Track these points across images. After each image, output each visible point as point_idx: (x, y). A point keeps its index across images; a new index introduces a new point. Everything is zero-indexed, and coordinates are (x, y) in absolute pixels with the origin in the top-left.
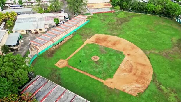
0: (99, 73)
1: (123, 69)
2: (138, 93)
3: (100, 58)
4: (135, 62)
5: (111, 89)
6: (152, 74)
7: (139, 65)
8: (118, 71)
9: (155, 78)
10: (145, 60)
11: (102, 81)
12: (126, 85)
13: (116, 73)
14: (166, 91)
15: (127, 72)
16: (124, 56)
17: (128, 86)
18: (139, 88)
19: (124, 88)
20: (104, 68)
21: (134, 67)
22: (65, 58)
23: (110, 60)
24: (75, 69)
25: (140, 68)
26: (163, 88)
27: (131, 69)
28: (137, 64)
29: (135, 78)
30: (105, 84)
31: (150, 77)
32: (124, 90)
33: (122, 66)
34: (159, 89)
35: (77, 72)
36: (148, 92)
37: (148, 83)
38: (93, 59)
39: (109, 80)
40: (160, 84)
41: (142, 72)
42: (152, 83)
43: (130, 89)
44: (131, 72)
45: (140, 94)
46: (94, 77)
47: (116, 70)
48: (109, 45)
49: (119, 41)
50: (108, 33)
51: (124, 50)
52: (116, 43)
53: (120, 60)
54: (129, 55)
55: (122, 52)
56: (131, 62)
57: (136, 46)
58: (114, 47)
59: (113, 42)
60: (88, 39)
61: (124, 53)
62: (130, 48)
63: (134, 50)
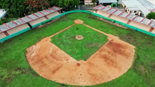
1: (58, 51)
2: (27, 51)
4: (62, 65)
6: (38, 72)
7: (57, 67)
9: (32, 73)
10: (63, 79)
12: (39, 47)
14: (13, 73)
15: (52, 52)
16: (77, 59)
17: (37, 48)
18: (31, 54)
19: (37, 46)
20: (65, 40)
21: (55, 61)
23: (74, 46)
24: (69, 27)
25: (52, 66)
26: (17, 72)
27: (54, 58)
28: (59, 66)
31: (36, 68)
32: (36, 45)
33: (61, 52)
34: (19, 69)
37: (31, 63)
38: (79, 36)
39: (50, 40)
40: (22, 72)
41: (45, 65)
42: (28, 66)
43: (34, 48)
44: (51, 56)
45: (25, 52)
46: (57, 33)
47: (59, 46)
48: (104, 53)
49: (115, 67)
50: (142, 59)
51: (90, 64)
52: (108, 61)
53: (72, 54)
54: (79, 65)
55: (85, 60)
56: (65, 62)
57: (98, 82)
58: (98, 56)
59: (112, 58)
60: (118, 38)
61: (83, 61)
62: (93, 72)
63: (89, 76)
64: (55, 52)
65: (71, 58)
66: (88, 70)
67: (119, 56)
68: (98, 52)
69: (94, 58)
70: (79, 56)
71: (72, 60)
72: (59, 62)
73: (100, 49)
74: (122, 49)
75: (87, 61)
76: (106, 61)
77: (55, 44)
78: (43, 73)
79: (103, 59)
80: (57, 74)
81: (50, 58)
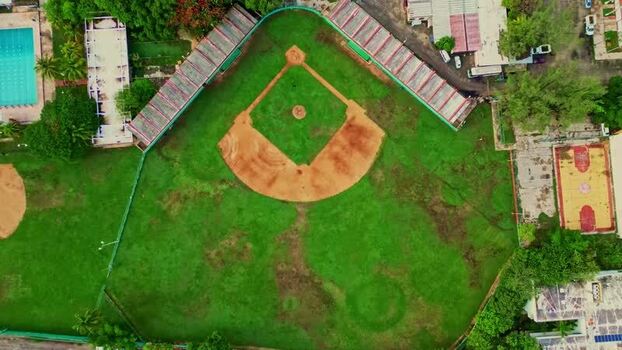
0: (264, 110)
1: (268, 148)
2: (221, 149)
3: (299, 121)
4: (278, 173)
5: (234, 117)
6: (249, 186)
7: (272, 177)
8: (265, 139)
9: (242, 186)
10: (283, 194)
11: (249, 110)
12: (237, 140)
13: (260, 135)
14: (219, 187)
15: (260, 150)
16: (298, 162)
17: (234, 142)
18: (230, 155)
19: (233, 135)
20: (274, 121)
21: (268, 167)
22: (310, 61)
23: (292, 136)
24: (278, 76)
25: (266, 176)
26: (225, 187)
27: (265, 161)
28: (274, 174)
29: (247, 157)
30: (243, 113)
31: (245, 179)
32: (230, 134)
33: (273, 150)
34: (223, 181)
35: (273, 77)
36: (221, 164)
37: (235, 172)
38: (297, 108)
39: (249, 120)
40: (231, 187)
41: (256, 173)
42: (234, 177)
43: (230, 141)
44: (260, 157)
45: (220, 151)
46: (257, 100)
47: (267, 137)
48: (336, 149)
49: (347, 173)
50: (385, 161)
51: (316, 171)
52: (339, 164)
53: (289, 153)
54: (300, 172)
55: (309, 164)
56: (281, 168)
57: (323, 197)
58: (327, 155)
59: (346, 159)
60: (365, 111)
61: (306, 165)
62: (318, 182)
63: (313, 188)
64: (264, 150)
65: (289, 161)
66: (312, 181)
67: (357, 155)
68: (327, 148)
69: (322, 158)
70: (299, 156)
71: (291, 165)
72: (273, 168)
73: (331, 141)
74: (364, 140)
75: (312, 165)
76: (335, 165)
77: (261, 131)
78: (257, 187)
79: (333, 162)
80: (275, 187)
81: (259, 161)
